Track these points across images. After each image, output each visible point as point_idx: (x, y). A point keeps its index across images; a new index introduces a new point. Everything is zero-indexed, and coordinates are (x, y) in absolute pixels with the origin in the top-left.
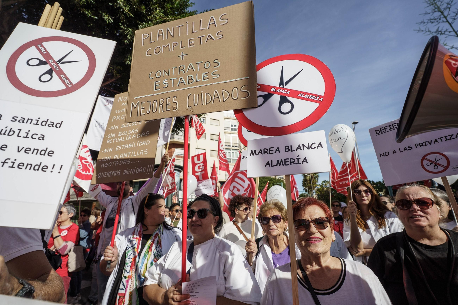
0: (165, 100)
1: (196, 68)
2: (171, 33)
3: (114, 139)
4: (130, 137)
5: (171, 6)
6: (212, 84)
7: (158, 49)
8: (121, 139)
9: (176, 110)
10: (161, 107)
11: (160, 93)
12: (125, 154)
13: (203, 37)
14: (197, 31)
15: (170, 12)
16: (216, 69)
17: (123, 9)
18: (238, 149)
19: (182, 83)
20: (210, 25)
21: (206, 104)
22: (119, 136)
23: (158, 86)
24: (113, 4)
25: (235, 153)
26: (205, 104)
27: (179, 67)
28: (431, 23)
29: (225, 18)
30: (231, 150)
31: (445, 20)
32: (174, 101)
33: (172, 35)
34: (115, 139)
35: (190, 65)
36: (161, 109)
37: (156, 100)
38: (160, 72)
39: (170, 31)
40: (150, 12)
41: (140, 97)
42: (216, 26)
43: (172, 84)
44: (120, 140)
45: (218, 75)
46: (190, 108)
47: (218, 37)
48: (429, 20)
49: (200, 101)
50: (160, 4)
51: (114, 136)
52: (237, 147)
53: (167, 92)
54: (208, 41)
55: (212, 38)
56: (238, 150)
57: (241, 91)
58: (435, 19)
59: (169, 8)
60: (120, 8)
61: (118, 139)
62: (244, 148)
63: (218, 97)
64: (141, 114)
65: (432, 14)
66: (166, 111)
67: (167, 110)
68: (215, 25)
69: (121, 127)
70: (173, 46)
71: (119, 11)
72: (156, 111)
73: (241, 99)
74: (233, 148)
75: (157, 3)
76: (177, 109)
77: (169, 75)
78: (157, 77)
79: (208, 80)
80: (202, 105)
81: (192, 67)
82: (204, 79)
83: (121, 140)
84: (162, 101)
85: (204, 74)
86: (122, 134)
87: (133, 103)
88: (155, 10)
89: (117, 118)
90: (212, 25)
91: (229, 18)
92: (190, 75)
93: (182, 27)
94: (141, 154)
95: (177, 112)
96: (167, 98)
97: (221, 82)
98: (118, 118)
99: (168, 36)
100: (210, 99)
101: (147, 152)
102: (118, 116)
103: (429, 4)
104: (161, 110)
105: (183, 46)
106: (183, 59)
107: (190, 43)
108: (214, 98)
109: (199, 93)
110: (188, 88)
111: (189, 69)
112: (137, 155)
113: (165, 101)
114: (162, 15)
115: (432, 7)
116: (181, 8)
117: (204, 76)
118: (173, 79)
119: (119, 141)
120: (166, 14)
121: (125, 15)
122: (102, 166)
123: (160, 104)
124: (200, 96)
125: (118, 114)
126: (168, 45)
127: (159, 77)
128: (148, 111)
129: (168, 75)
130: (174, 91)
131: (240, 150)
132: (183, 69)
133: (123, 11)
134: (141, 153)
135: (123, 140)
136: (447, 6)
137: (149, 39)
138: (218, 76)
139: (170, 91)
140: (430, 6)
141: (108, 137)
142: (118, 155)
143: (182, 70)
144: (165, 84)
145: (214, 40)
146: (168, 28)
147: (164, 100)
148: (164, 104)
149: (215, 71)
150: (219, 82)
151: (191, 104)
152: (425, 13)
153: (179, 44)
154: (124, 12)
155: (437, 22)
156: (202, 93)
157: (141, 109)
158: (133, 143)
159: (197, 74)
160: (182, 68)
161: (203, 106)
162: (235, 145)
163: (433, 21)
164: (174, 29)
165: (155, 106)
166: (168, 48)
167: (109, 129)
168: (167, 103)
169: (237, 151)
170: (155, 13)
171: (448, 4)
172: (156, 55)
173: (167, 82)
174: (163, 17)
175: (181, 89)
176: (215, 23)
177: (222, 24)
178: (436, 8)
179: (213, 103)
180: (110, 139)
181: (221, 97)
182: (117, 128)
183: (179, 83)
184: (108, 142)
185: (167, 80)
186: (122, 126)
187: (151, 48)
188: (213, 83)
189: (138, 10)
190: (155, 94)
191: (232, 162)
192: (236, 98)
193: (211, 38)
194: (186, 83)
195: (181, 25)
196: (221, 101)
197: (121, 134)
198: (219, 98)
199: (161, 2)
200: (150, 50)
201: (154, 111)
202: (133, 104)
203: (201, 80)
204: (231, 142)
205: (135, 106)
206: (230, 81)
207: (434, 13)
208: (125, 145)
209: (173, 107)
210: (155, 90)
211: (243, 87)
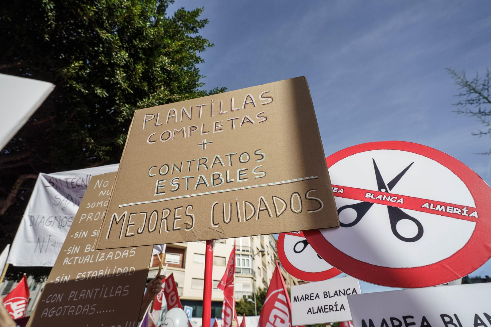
0: (173, 211)
1: (226, 162)
2: (188, 114)
3: (76, 258)
4: (103, 257)
5: (178, 84)
6: (253, 186)
7: (167, 134)
8: (87, 258)
9: (190, 229)
10: (164, 222)
11: (164, 200)
12: (89, 291)
13: (236, 120)
14: (227, 112)
15: (176, 91)
16: (259, 164)
17: (121, 84)
18: (251, 254)
19: (202, 184)
20: (246, 105)
21: (245, 221)
22: (85, 251)
23: (162, 188)
24: (110, 79)
25: (246, 260)
26: (243, 220)
27: (198, 160)
28: (470, 104)
29: (267, 96)
30: (241, 255)
31: (486, 101)
32: (187, 214)
33: (189, 116)
34: (78, 257)
35: (217, 157)
36: (164, 226)
37: (157, 211)
38: (167, 166)
39: (186, 111)
40: (154, 90)
41: (129, 204)
42: (255, 106)
43: (186, 185)
44: (86, 260)
45: (263, 173)
46: (217, 226)
47: (259, 120)
48: (466, 101)
49: (235, 214)
50: (166, 83)
51: (77, 252)
52: (248, 251)
53: (176, 198)
54: (244, 124)
55: (250, 121)
56: (250, 256)
57: (307, 199)
58: (473, 100)
59: (176, 86)
60: (118, 83)
61: (84, 257)
62: (258, 254)
63: (267, 209)
64: (127, 234)
65: (468, 95)
66: (173, 230)
67: (175, 228)
68: (254, 104)
69: (92, 236)
70: (190, 131)
71: (116, 87)
72: (155, 230)
73: (309, 212)
74: (244, 253)
75: (163, 81)
76: (192, 228)
77: (182, 171)
78: (161, 174)
79: (246, 180)
80: (239, 221)
81: (220, 161)
82: (239, 179)
83: (88, 260)
84: (166, 212)
85: (240, 171)
86: (91, 248)
87: (115, 214)
88: (159, 88)
89: (88, 218)
90: (248, 105)
91: (274, 96)
92: (217, 173)
93: (205, 107)
94: (118, 294)
95: (193, 233)
96: (175, 209)
97: (269, 184)
98: (90, 217)
99: (183, 118)
100: (252, 211)
101: (127, 291)
102: (90, 214)
103: (462, 85)
104: (163, 228)
105: (205, 131)
106: (205, 148)
107: (216, 127)
108: (260, 211)
109: (232, 202)
110: (213, 192)
111: (214, 163)
112: (110, 296)
113: (172, 213)
114: (166, 93)
115: (466, 89)
116: (189, 87)
117: (240, 175)
118: (188, 178)
119: (84, 263)
120: (172, 92)
121: (124, 90)
122: (43, 314)
123: (163, 218)
124: (234, 207)
125: (90, 210)
126: (183, 129)
127: (164, 175)
128: (139, 229)
129: (180, 171)
130: (189, 196)
131: (253, 256)
132: (206, 163)
133: (121, 86)
134: (117, 292)
135: (91, 262)
136: (483, 87)
137: (154, 121)
138: (264, 175)
139: (182, 197)
140: (464, 87)
141: (68, 253)
142: (77, 292)
143: (204, 164)
144: (173, 185)
145: (252, 123)
146: (184, 108)
147: (170, 211)
148: (171, 219)
149: (259, 166)
150: (267, 185)
151: (219, 219)
152: (459, 94)
153: (200, 128)
154: (122, 88)
155: (477, 103)
156: (238, 201)
157: (128, 225)
158: (107, 270)
159: (228, 171)
160: (203, 162)
161: (240, 223)
162: (246, 249)
163: (471, 102)
164: (193, 110)
165: (153, 221)
166: (181, 133)
167: (72, 236)
168: (176, 217)
169: (248, 257)
170: (159, 91)
171: (484, 85)
172: (163, 142)
173: (178, 183)
174: (168, 95)
175: (200, 194)
176: (253, 103)
177: (263, 103)
178: (471, 90)
179: (258, 218)
180: (70, 256)
181: (272, 209)
182: (85, 236)
183: (198, 184)
184: (66, 262)
185: (177, 179)
186: (94, 233)
187: (156, 133)
188: (257, 186)
189: (138, 87)
190: (155, 201)
191: (242, 273)
192: (300, 211)
193: (248, 121)
194: (210, 185)
195: (203, 105)
196: (272, 216)
197: (89, 248)
198: (268, 211)
199: (167, 80)
200: (155, 135)
201: (150, 230)
202: (114, 216)
203: (236, 180)
204: (241, 245)
205: (118, 220)
206: (286, 182)
207: (470, 94)
208: (92, 272)
209: (185, 223)
210: (155, 195)
211: (309, 192)
